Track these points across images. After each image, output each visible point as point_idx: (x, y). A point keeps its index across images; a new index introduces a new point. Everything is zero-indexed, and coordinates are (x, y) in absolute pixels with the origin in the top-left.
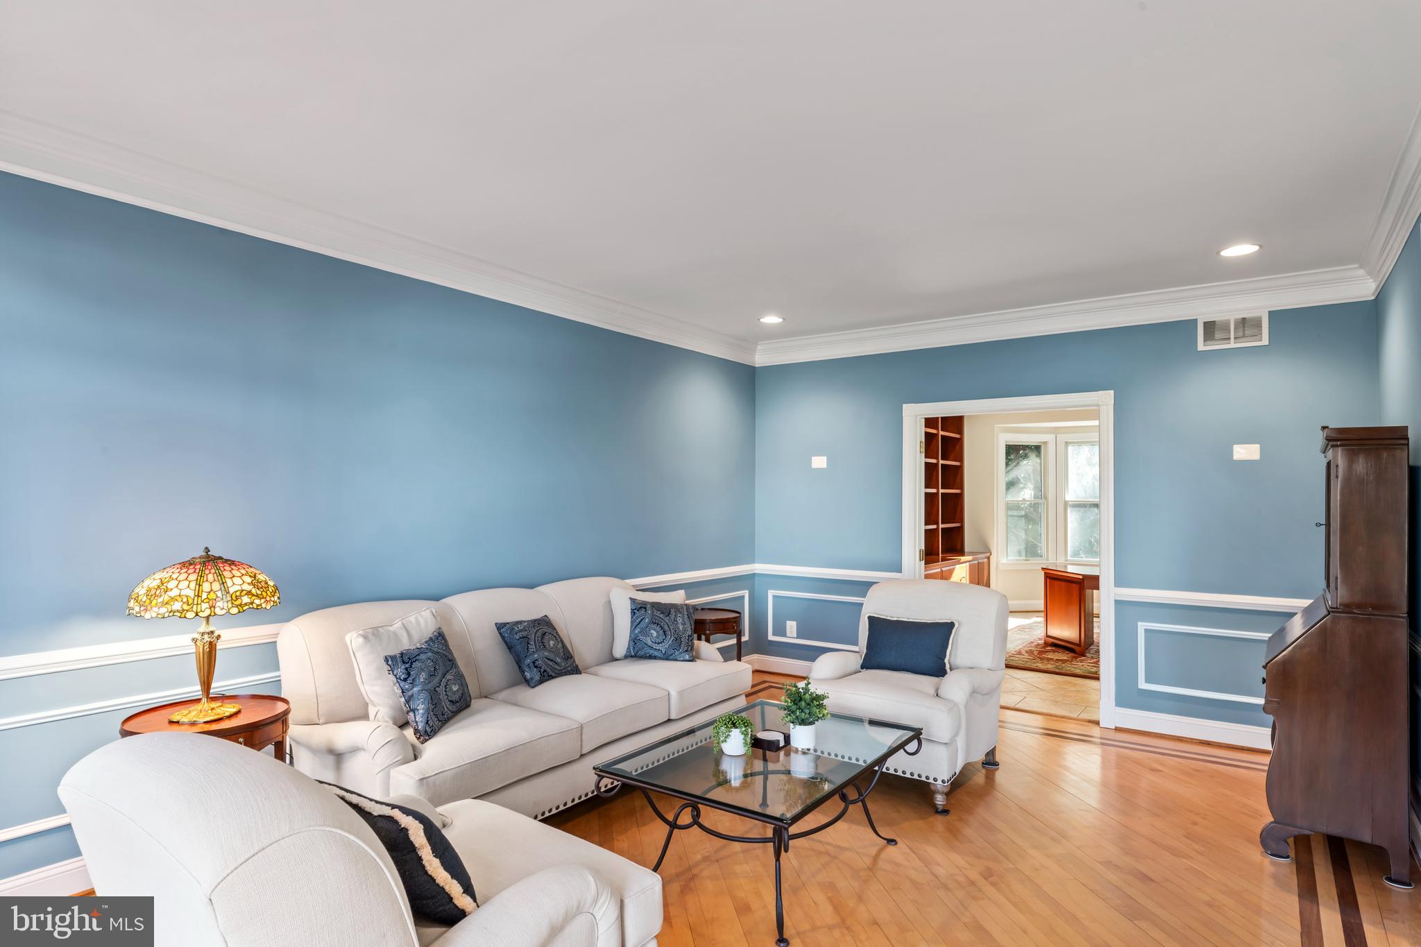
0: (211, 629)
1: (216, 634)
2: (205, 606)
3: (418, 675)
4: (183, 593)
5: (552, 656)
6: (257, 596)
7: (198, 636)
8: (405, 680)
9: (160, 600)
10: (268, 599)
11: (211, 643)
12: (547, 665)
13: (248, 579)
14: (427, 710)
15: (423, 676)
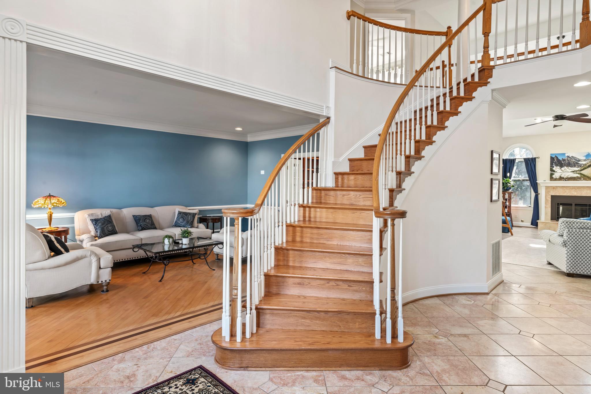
0: (51, 211)
1: (52, 212)
2: (46, 205)
3: (98, 224)
4: (41, 202)
5: (146, 224)
6: (58, 204)
7: (48, 213)
8: (95, 225)
9: (37, 204)
10: (61, 204)
11: (50, 214)
12: (144, 226)
13: (56, 200)
14: (100, 232)
15: (100, 224)
